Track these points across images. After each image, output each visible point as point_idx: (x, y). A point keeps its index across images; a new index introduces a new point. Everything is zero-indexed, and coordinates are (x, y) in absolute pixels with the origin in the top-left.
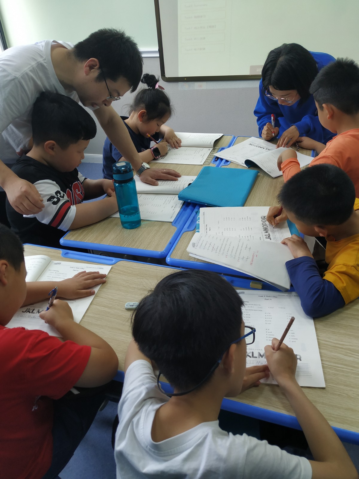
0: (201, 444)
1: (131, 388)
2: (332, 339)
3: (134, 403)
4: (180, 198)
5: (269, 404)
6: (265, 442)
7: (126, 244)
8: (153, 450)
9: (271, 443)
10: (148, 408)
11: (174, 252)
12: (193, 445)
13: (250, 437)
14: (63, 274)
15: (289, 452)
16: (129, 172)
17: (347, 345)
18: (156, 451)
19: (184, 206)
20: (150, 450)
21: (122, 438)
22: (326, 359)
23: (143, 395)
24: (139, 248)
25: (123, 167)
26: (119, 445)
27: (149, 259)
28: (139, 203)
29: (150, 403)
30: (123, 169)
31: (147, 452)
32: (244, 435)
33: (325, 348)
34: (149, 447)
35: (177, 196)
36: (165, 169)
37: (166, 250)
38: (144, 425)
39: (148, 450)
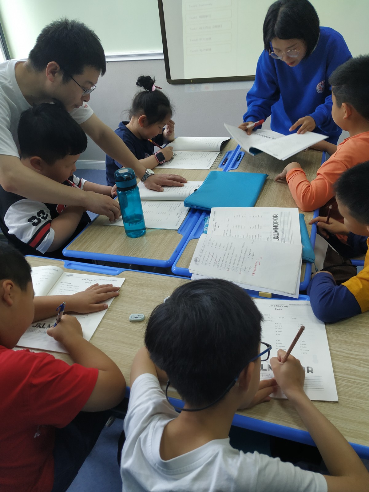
0: (211, 463)
1: (138, 403)
2: (344, 349)
3: (141, 418)
4: (186, 205)
5: (279, 419)
6: (277, 459)
7: (130, 253)
8: (161, 468)
9: (284, 460)
10: (156, 424)
11: (180, 260)
12: (203, 464)
13: (262, 455)
14: (75, 286)
15: (302, 468)
16: (132, 179)
17: (361, 356)
18: (165, 470)
19: (190, 213)
20: (158, 468)
21: (128, 455)
22: (338, 371)
23: (150, 410)
24: (144, 258)
25: (125, 173)
26: (125, 462)
27: (155, 268)
28: (143, 212)
29: (158, 418)
30: (125, 176)
31: (155, 470)
32: (256, 452)
33: (337, 358)
34: (157, 465)
35: (183, 203)
36: (171, 175)
37: (171, 259)
38: (151, 442)
39: (156, 468)
